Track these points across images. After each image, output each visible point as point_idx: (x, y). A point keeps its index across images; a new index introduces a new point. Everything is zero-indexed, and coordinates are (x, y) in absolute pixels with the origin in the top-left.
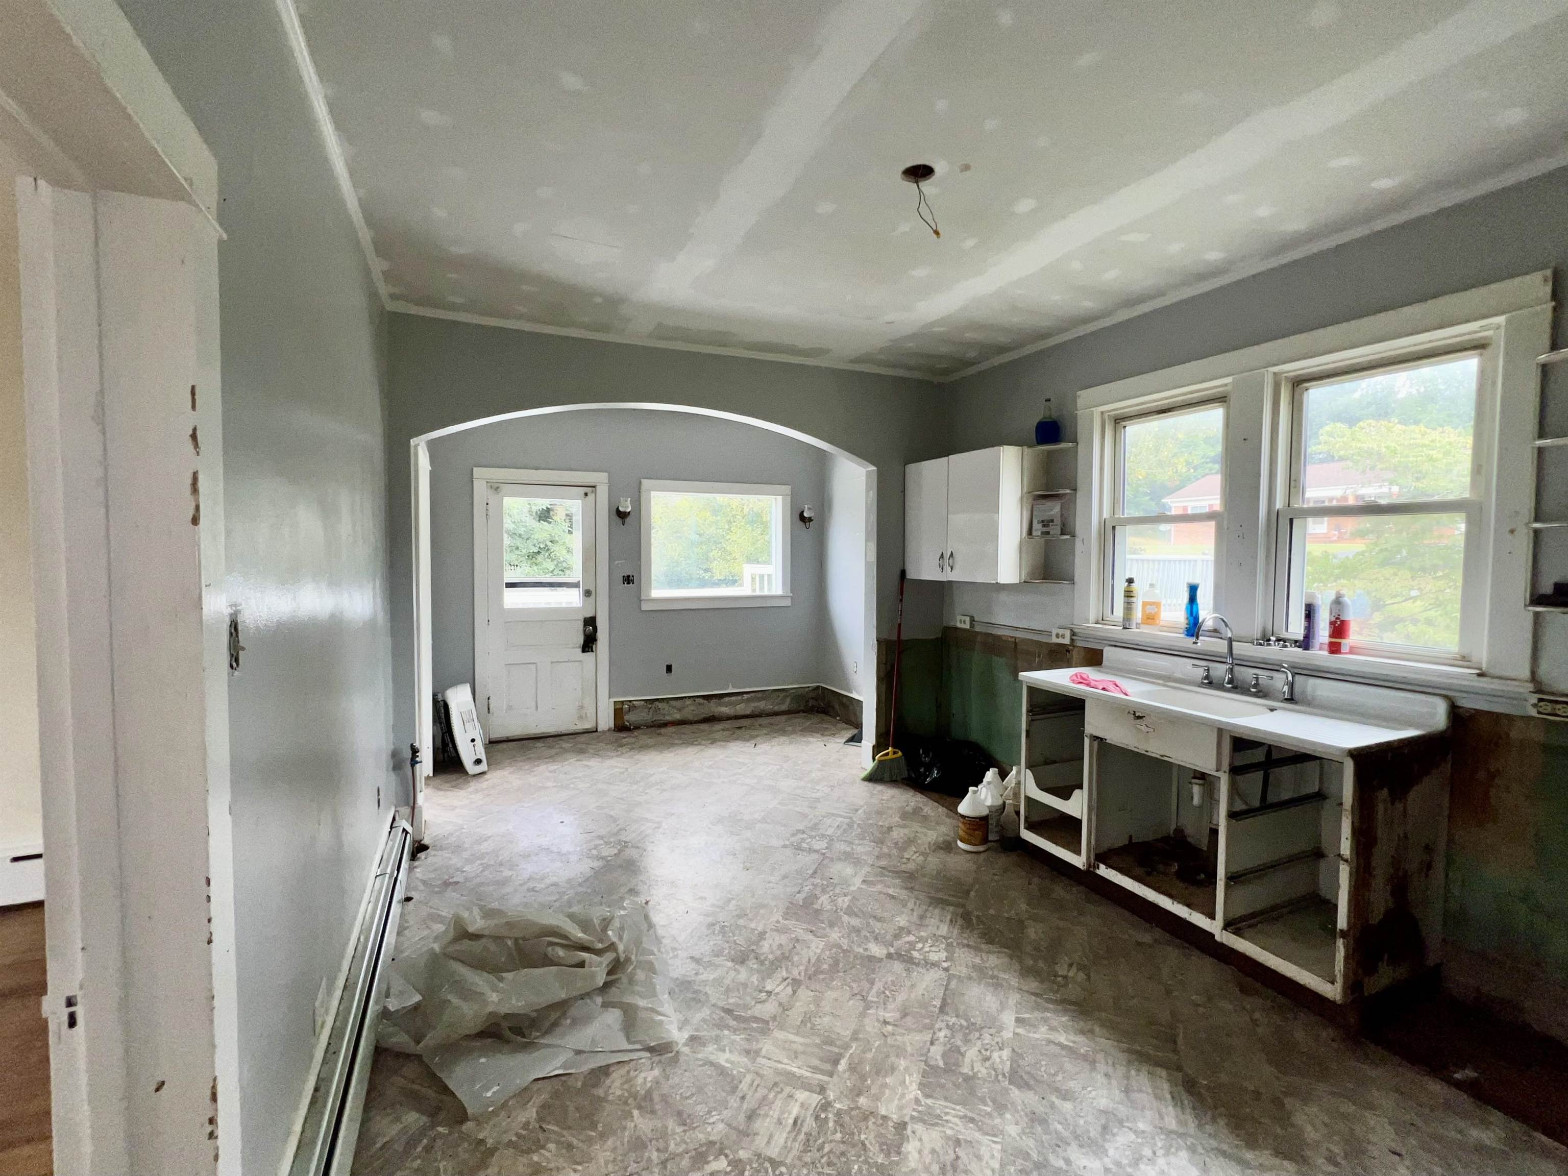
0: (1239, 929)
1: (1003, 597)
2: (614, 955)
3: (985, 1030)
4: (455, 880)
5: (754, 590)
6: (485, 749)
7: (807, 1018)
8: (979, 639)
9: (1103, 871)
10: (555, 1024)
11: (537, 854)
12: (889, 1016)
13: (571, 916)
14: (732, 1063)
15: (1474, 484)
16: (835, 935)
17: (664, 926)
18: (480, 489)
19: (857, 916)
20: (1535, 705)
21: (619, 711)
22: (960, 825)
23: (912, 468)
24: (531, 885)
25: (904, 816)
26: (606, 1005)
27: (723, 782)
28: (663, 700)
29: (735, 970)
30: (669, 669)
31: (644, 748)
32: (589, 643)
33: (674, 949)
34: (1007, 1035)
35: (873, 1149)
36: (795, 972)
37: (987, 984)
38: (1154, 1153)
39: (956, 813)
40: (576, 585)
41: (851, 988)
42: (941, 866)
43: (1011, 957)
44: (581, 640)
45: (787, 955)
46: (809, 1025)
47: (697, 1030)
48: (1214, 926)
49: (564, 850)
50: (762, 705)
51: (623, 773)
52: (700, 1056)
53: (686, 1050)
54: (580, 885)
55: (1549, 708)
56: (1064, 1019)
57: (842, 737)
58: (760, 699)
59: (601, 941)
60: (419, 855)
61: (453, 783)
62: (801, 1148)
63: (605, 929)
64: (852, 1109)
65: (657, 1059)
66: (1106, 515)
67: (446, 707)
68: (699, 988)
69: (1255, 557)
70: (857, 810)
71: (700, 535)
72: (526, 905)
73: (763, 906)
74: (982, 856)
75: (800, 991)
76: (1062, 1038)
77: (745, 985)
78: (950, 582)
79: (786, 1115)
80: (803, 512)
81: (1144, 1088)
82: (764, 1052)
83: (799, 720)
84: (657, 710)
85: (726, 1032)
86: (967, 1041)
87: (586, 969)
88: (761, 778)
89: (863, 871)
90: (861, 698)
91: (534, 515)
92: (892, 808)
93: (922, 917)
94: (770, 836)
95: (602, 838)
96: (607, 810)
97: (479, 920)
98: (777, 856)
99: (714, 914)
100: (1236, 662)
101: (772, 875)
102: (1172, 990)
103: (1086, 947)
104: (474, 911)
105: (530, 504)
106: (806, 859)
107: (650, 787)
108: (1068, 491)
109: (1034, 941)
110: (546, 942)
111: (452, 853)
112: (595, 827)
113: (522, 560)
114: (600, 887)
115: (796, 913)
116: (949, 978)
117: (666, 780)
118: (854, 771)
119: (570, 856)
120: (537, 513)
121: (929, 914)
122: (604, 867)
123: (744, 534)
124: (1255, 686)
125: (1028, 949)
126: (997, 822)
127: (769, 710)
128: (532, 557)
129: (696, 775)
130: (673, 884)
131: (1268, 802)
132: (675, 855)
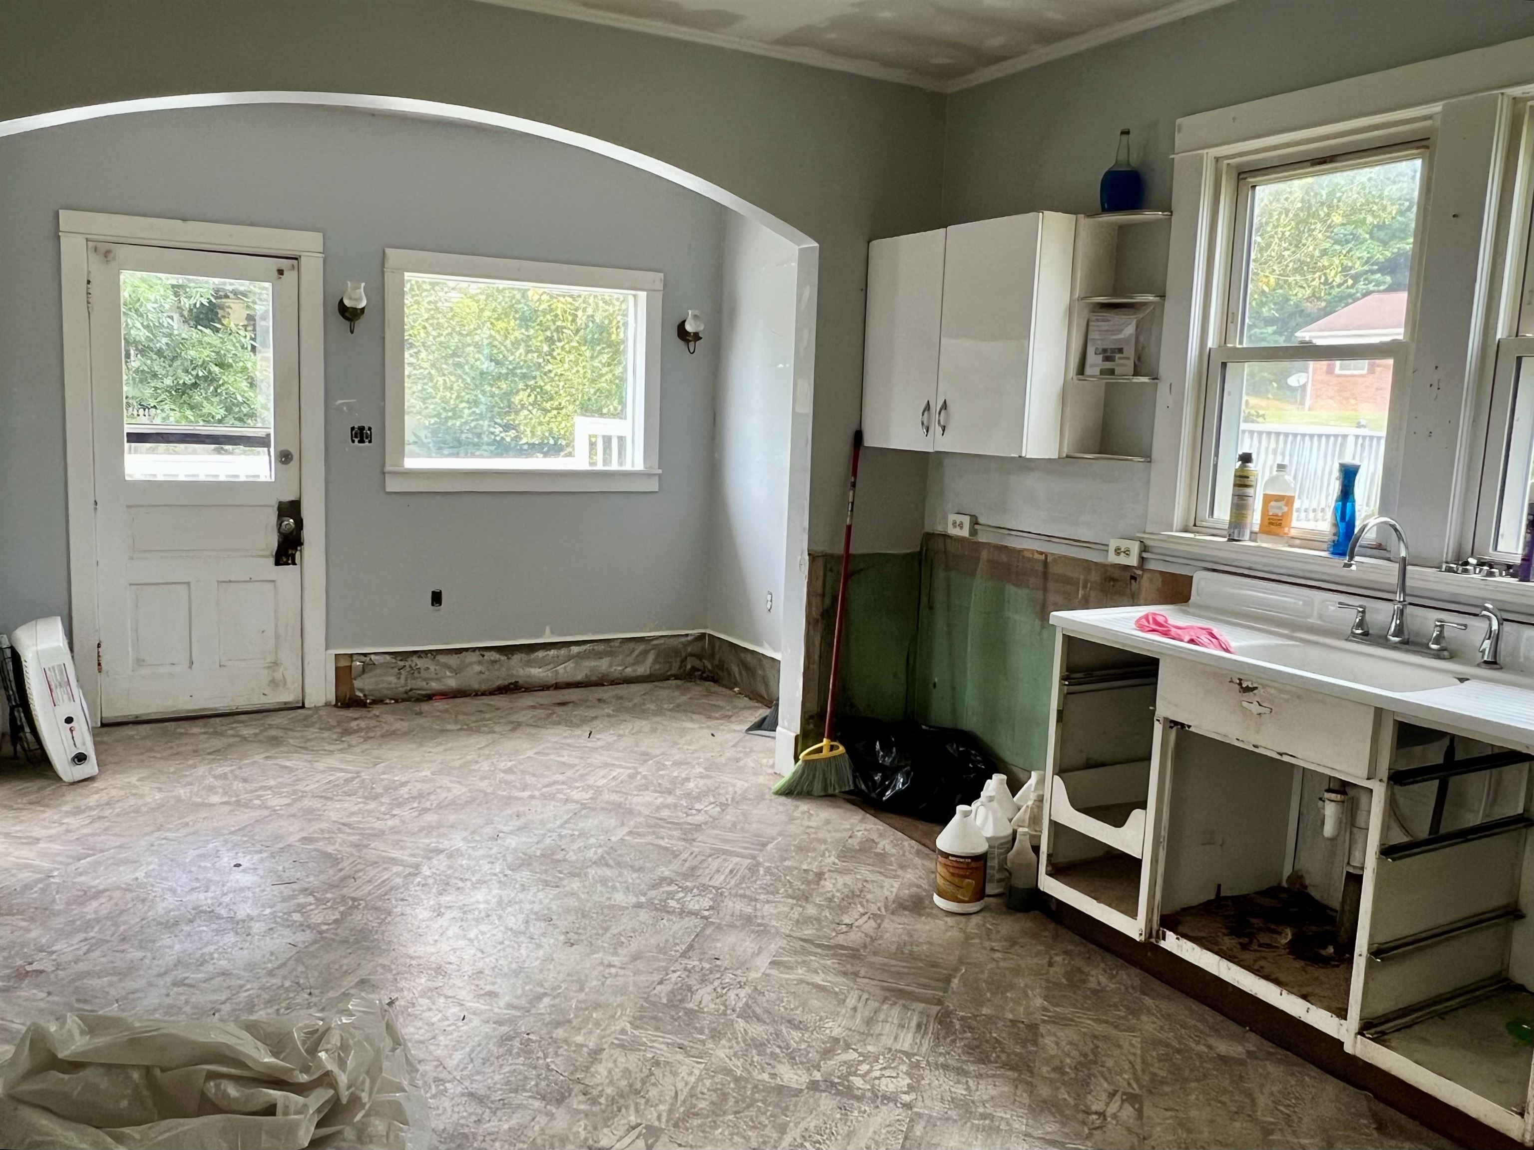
0: (1383, 1033)
1: (1033, 482)
2: (331, 1092)
4: (36, 966)
5: (593, 463)
6: (94, 735)
8: (984, 555)
9: (1172, 943)
11: (191, 921)
13: (252, 1028)
16: (721, 1053)
17: (422, 1042)
18: (73, 251)
19: (759, 1019)
21: (343, 674)
22: (940, 869)
23: (880, 247)
24: (180, 973)
25: (846, 853)
27: (532, 797)
28: (426, 652)
29: (547, 1114)
30: (437, 598)
31: (390, 735)
32: (288, 549)
33: (437, 1080)
36: (651, 1116)
37: (975, 1128)
39: (934, 849)
40: (263, 442)
41: (747, 1139)
42: (905, 937)
43: (1015, 1083)
44: (273, 542)
45: (638, 1085)
48: (1343, 1030)
49: (241, 914)
50: (603, 665)
51: (353, 779)
54: (271, 973)
57: (741, 722)
58: (599, 655)
59: (306, 1069)
61: (33, 797)
63: (313, 1051)
66: (1211, 343)
69: (1454, 423)
70: (764, 845)
71: (498, 363)
72: (170, 1010)
73: (597, 1006)
74: (975, 920)
78: (940, 456)
80: (684, 322)
83: (666, 692)
84: (414, 672)
87: (279, 1118)
88: (599, 791)
89: (773, 947)
90: (777, 656)
91: (186, 313)
92: (825, 841)
93: (870, 1022)
94: (614, 888)
95: (312, 894)
96: (320, 845)
97: (77, 1036)
98: (625, 923)
99: (511, 1021)
100: (1409, 599)
101: (615, 954)
102: (1272, 1132)
103: (1138, 1067)
104: (69, 1021)
105: (177, 289)
106: (676, 927)
107: (400, 805)
108: (1151, 298)
109: (1053, 1057)
110: (204, 1073)
111: (32, 919)
112: (298, 875)
113: (163, 396)
114: (307, 978)
115: (655, 1018)
116: (912, 1120)
117: (429, 794)
118: (761, 779)
119: (252, 924)
120: (191, 310)
121: (882, 1016)
122: (315, 942)
123: (576, 363)
124: (1437, 640)
125: (1045, 1070)
126: (1002, 868)
127: (616, 675)
128: (181, 392)
129: (483, 785)
130: (439, 970)
131: (1443, 831)
132: (444, 921)
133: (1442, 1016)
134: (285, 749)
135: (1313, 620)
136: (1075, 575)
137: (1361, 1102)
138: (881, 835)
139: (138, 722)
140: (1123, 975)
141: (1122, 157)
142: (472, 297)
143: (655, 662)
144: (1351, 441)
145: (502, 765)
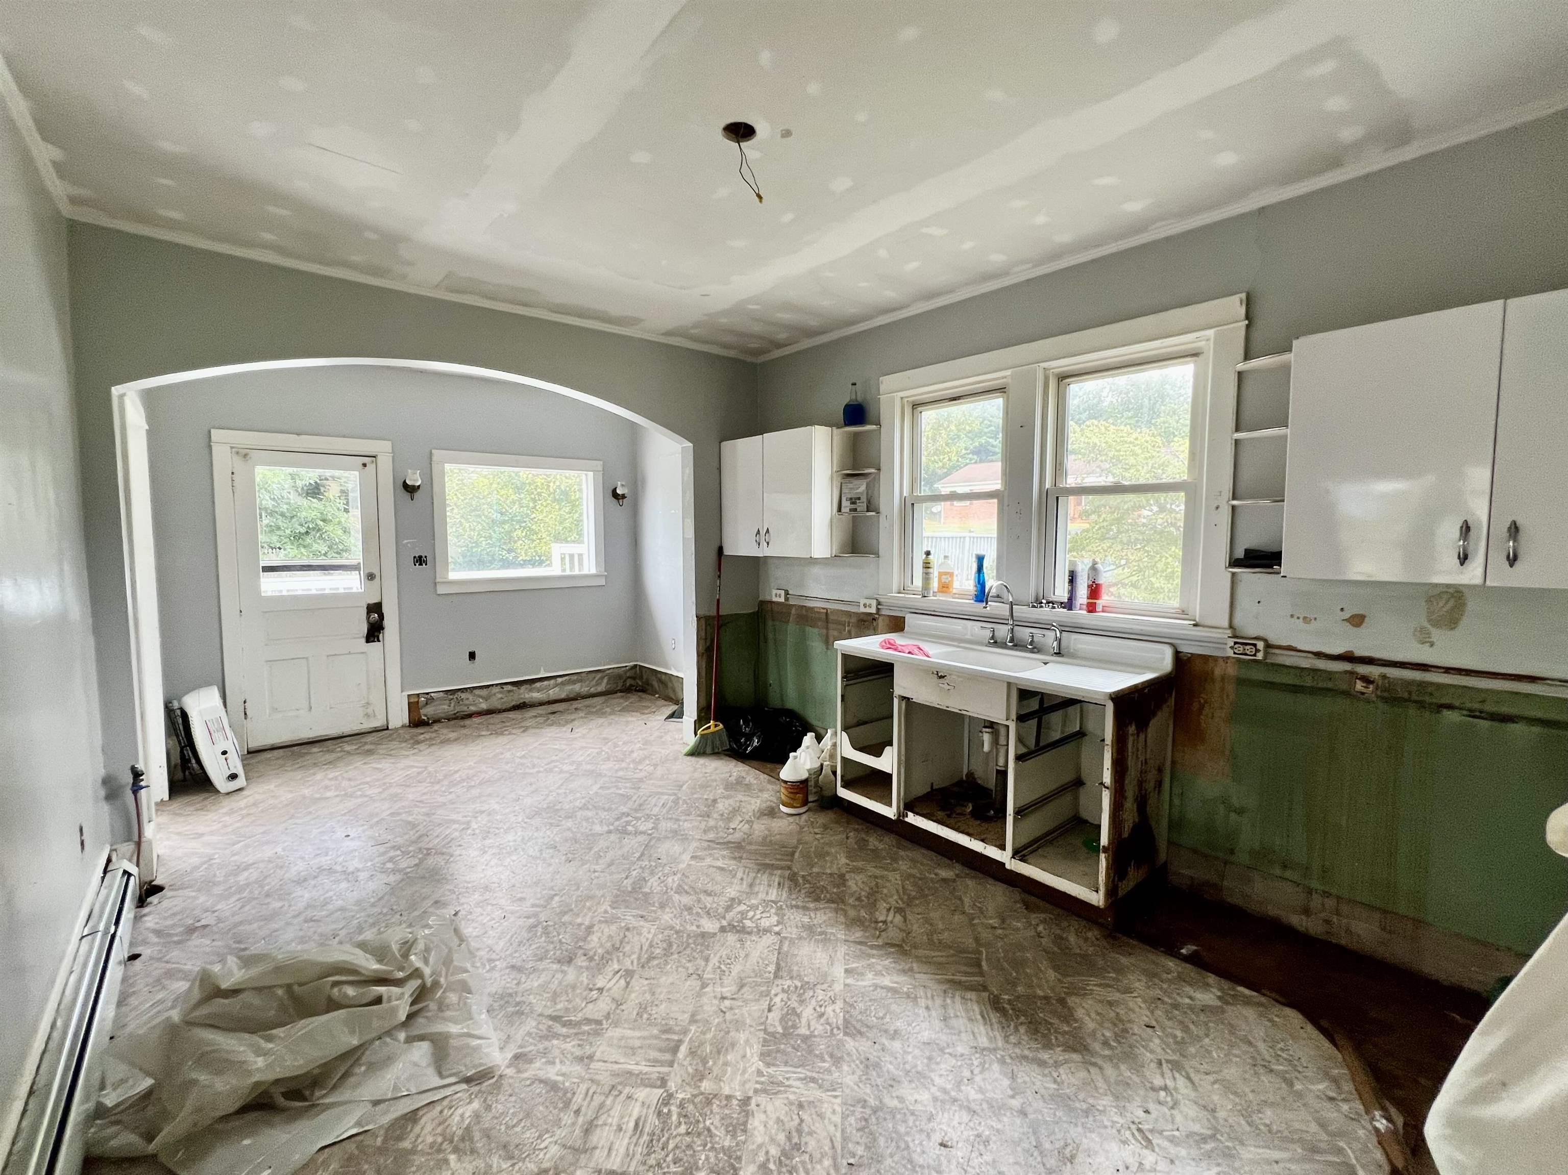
0: (1024, 856)
1: (816, 570)
2: (419, 981)
3: (819, 986)
4: (203, 922)
5: (564, 570)
6: (242, 761)
7: (643, 1008)
8: (793, 611)
9: (912, 819)
10: (346, 1075)
11: (316, 877)
12: (727, 991)
13: (362, 946)
14: (563, 1075)
15: (1191, 468)
16: (667, 917)
17: (478, 937)
18: (221, 456)
19: (687, 893)
20: (1232, 648)
21: (413, 706)
22: (783, 790)
23: (727, 445)
24: (310, 913)
25: (729, 786)
26: (410, 1040)
27: (539, 772)
28: (467, 689)
29: (562, 972)
30: (472, 656)
31: (447, 741)
32: (374, 632)
33: (490, 961)
34: (838, 987)
35: (719, 1133)
36: (627, 964)
37: (817, 941)
38: (972, 1072)
39: (779, 779)
40: (356, 568)
41: (687, 969)
42: (766, 832)
43: (836, 911)
44: (365, 629)
45: (618, 946)
46: (645, 1016)
47: (521, 1047)
48: (1004, 856)
49: (351, 868)
50: (577, 688)
51: (423, 772)
52: (525, 1075)
53: (510, 1072)
54: (373, 905)
55: (1240, 649)
56: (887, 962)
57: (661, 715)
58: (574, 682)
59: (401, 969)
60: (149, 900)
61: (197, 806)
62: (645, 1152)
63: (406, 956)
64: (695, 1096)
65: (475, 1089)
66: (906, 493)
67: (185, 716)
68: (523, 999)
69: (1029, 531)
70: (681, 786)
71: (502, 514)
72: (302, 941)
73: (591, 898)
74: (804, 817)
75: (633, 982)
76: (887, 981)
77: (574, 987)
78: (766, 558)
79: (626, 1120)
80: (615, 489)
81: (959, 1014)
82: (598, 1055)
83: (617, 701)
84: (459, 701)
85: (555, 1042)
86: (802, 1002)
87: (384, 1005)
88: (579, 764)
89: (691, 848)
90: (680, 675)
91: (299, 490)
92: (716, 781)
93: (751, 885)
94: (593, 823)
95: (399, 849)
96: (404, 816)
97: (235, 971)
98: (602, 844)
99: (536, 915)
100: (1016, 623)
101: (597, 864)
102: (973, 919)
103: (901, 891)
104: (229, 962)
105: (293, 477)
106: (633, 842)
107: (455, 785)
108: (873, 471)
109: (855, 892)
110: (330, 983)
111: (199, 890)
112: (389, 837)
113: (285, 540)
114: (398, 905)
115: (624, 901)
116: (781, 941)
117: (473, 776)
118: (676, 747)
119: (359, 874)
120: (303, 489)
121: (758, 881)
122: (403, 880)
123: (550, 512)
124: (1031, 644)
125: (851, 901)
126: (816, 784)
127: (585, 693)
128: (298, 538)
129: (508, 767)
130: (486, 888)
131: (1042, 744)
132: (487, 857)
133: (1051, 842)
134: (375, 756)
135: (968, 637)
136: (843, 619)
137: (1017, 894)
138: (748, 774)
139: (273, 748)
140: (886, 839)
141: (854, 397)
142: (485, 477)
143: (608, 684)
144: (967, 539)
145: (518, 754)
